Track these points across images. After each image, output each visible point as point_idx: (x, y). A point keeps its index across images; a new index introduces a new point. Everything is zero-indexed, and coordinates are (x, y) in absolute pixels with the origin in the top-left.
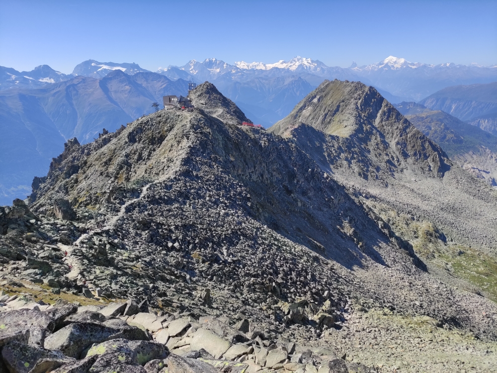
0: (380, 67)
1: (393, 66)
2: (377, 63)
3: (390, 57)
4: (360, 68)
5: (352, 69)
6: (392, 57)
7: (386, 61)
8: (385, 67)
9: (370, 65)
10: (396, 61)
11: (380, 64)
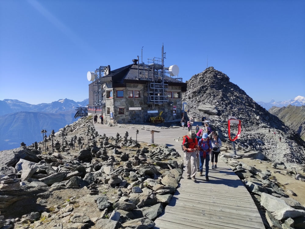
0: (292, 102)
1: (302, 102)
2: (290, 100)
3: (299, 97)
4: (277, 103)
5: (272, 103)
6: (300, 96)
7: (296, 99)
8: (295, 102)
9: (284, 101)
10: (303, 99)
11: (292, 101)
